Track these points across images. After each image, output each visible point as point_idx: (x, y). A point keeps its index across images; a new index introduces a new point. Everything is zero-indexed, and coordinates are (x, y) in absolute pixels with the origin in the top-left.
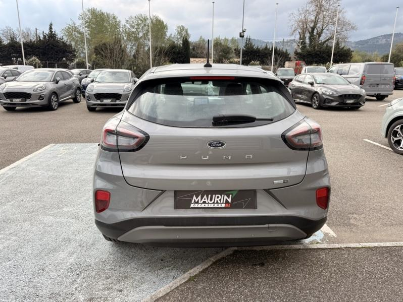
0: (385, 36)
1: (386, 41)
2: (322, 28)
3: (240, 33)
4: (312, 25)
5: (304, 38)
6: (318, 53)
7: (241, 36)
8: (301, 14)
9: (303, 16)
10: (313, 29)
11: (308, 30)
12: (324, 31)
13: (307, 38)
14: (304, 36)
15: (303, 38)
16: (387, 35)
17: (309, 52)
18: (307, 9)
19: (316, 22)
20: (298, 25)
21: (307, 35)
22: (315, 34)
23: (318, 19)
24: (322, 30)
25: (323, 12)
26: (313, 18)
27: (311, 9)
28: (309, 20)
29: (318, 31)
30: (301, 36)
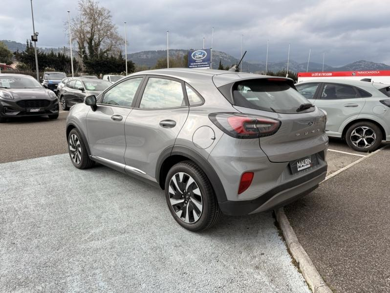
0: (144, 52)
1: (146, 56)
2: (99, 40)
3: (32, 36)
4: (89, 36)
5: (84, 47)
6: (106, 63)
7: (33, 40)
8: (75, 24)
9: (79, 26)
10: (91, 39)
11: (87, 40)
12: (101, 43)
13: (87, 48)
14: (83, 46)
15: (82, 47)
16: (146, 52)
17: (97, 61)
18: (82, 20)
19: (93, 35)
20: (75, 34)
21: (86, 45)
22: (93, 44)
23: (94, 31)
24: (99, 42)
25: (97, 25)
26: (89, 29)
27: (86, 21)
28: (85, 31)
29: (95, 43)
30: (80, 45)
